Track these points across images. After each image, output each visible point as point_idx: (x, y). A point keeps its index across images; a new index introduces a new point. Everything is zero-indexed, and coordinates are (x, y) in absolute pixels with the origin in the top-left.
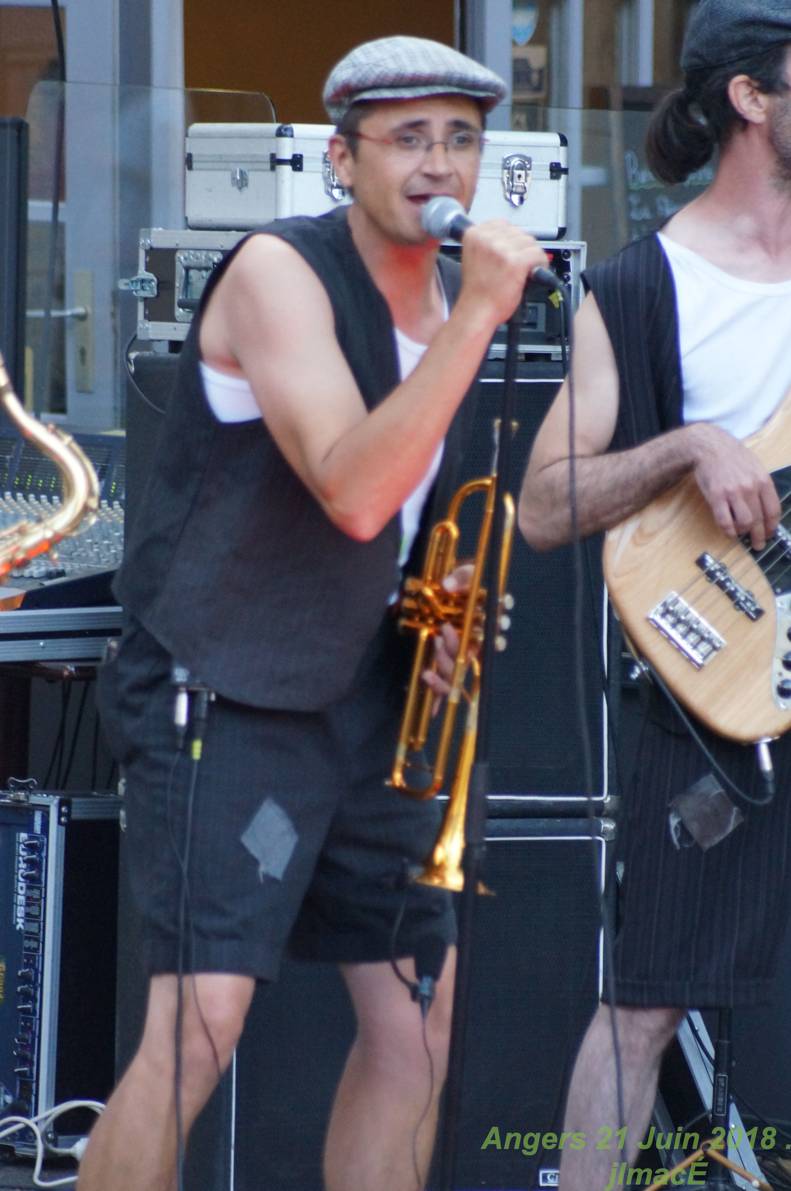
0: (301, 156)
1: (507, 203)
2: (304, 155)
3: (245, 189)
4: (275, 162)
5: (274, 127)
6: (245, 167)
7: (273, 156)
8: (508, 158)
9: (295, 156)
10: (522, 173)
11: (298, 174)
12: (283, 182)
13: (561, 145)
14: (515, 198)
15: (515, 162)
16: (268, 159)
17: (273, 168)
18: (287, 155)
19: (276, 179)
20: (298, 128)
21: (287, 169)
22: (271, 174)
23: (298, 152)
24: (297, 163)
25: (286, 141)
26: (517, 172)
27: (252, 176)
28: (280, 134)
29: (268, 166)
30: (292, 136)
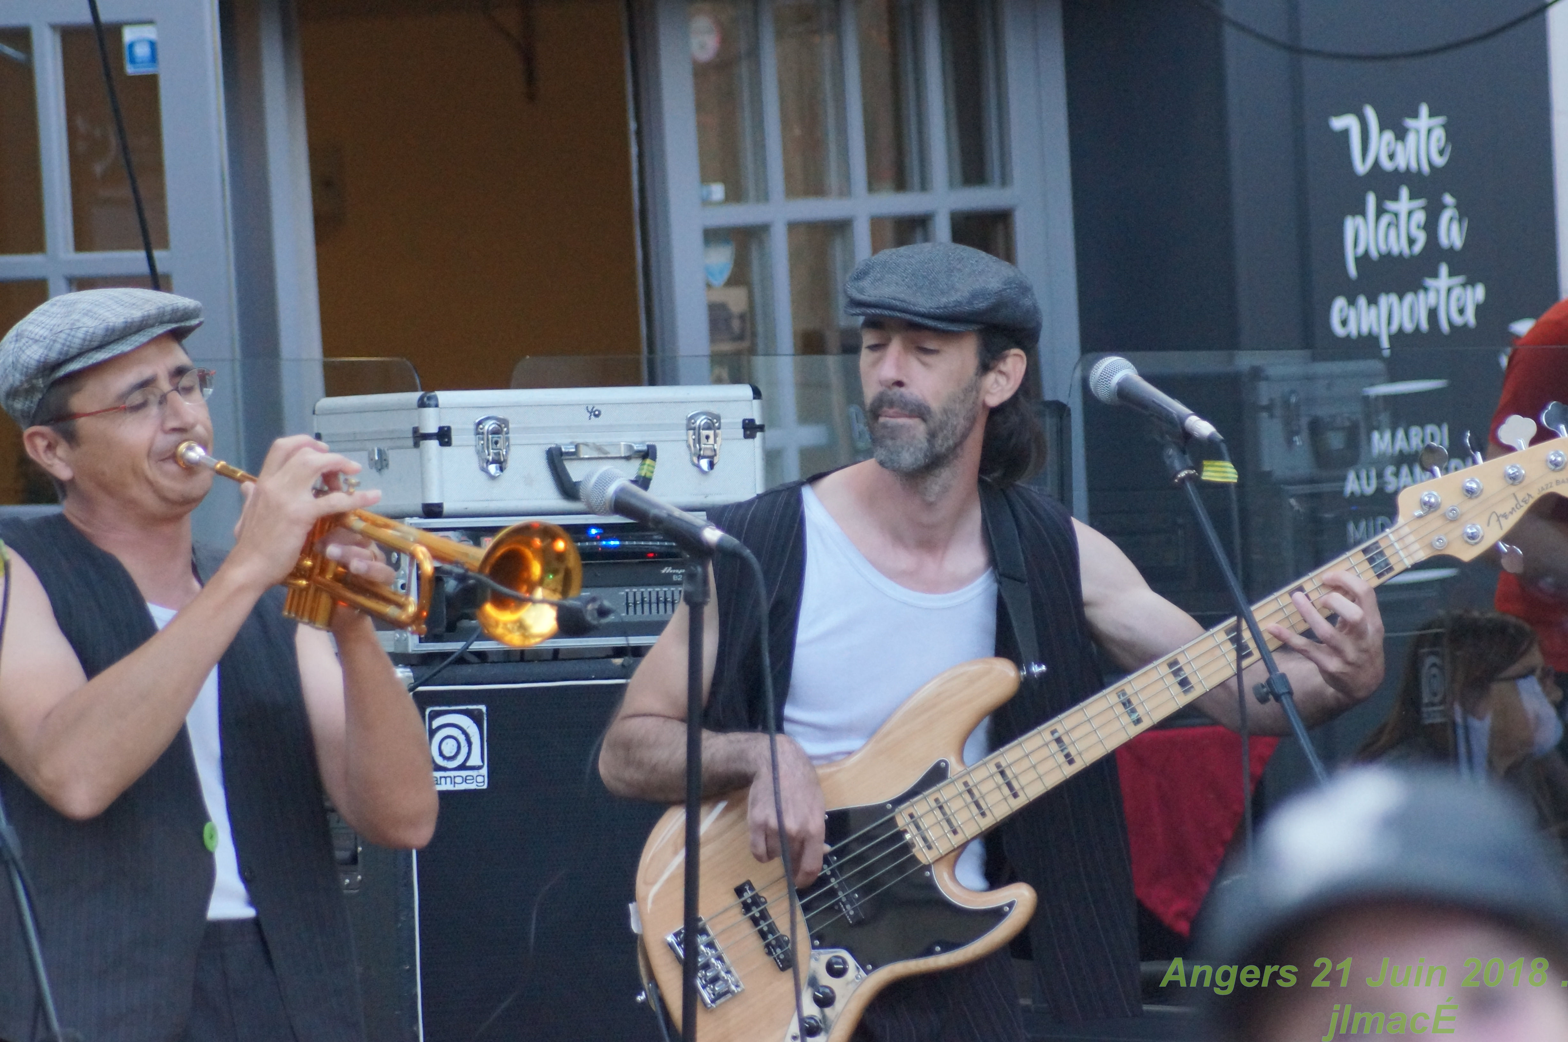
0: (449, 428)
1: (695, 470)
2: (453, 427)
3: (385, 472)
4: (419, 437)
5: (414, 396)
6: (383, 445)
7: (415, 430)
8: (692, 418)
9: (441, 429)
10: (711, 433)
11: (446, 449)
12: (429, 460)
13: (754, 398)
14: (704, 463)
15: (701, 421)
16: (410, 435)
17: (416, 445)
18: (432, 428)
19: (421, 456)
20: (444, 396)
21: (434, 444)
22: (415, 451)
23: (444, 424)
24: (444, 436)
25: (430, 412)
26: (704, 433)
27: (393, 456)
28: (422, 404)
29: (411, 442)
30: (437, 406)
